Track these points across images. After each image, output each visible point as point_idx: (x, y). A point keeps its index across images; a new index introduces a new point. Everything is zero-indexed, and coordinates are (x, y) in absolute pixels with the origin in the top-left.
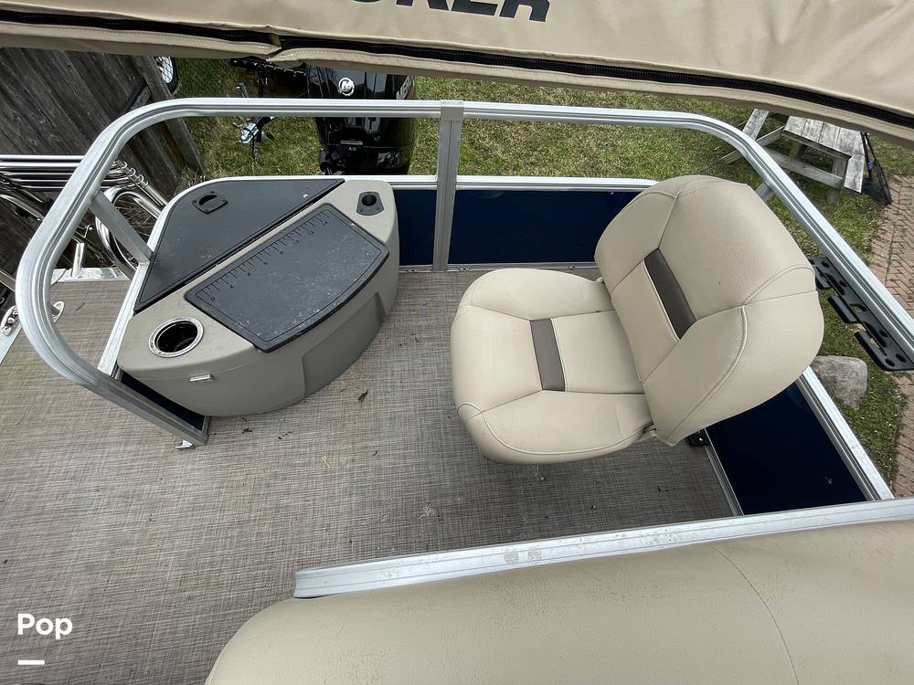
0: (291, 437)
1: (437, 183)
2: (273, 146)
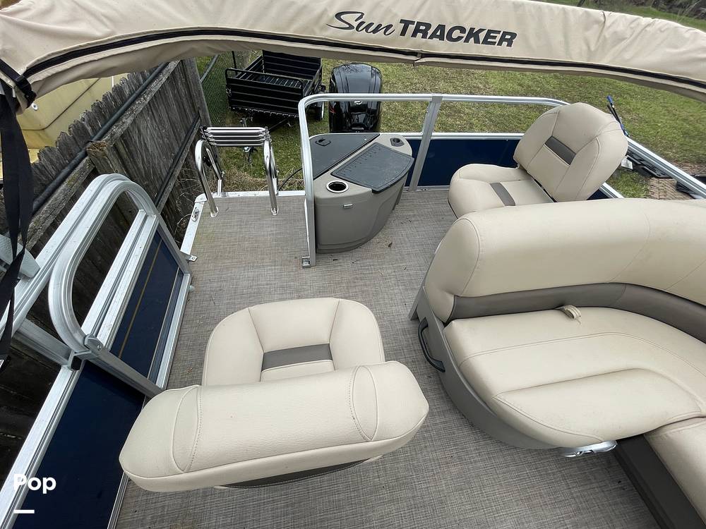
0: (358, 262)
1: (422, 136)
2: (258, 155)
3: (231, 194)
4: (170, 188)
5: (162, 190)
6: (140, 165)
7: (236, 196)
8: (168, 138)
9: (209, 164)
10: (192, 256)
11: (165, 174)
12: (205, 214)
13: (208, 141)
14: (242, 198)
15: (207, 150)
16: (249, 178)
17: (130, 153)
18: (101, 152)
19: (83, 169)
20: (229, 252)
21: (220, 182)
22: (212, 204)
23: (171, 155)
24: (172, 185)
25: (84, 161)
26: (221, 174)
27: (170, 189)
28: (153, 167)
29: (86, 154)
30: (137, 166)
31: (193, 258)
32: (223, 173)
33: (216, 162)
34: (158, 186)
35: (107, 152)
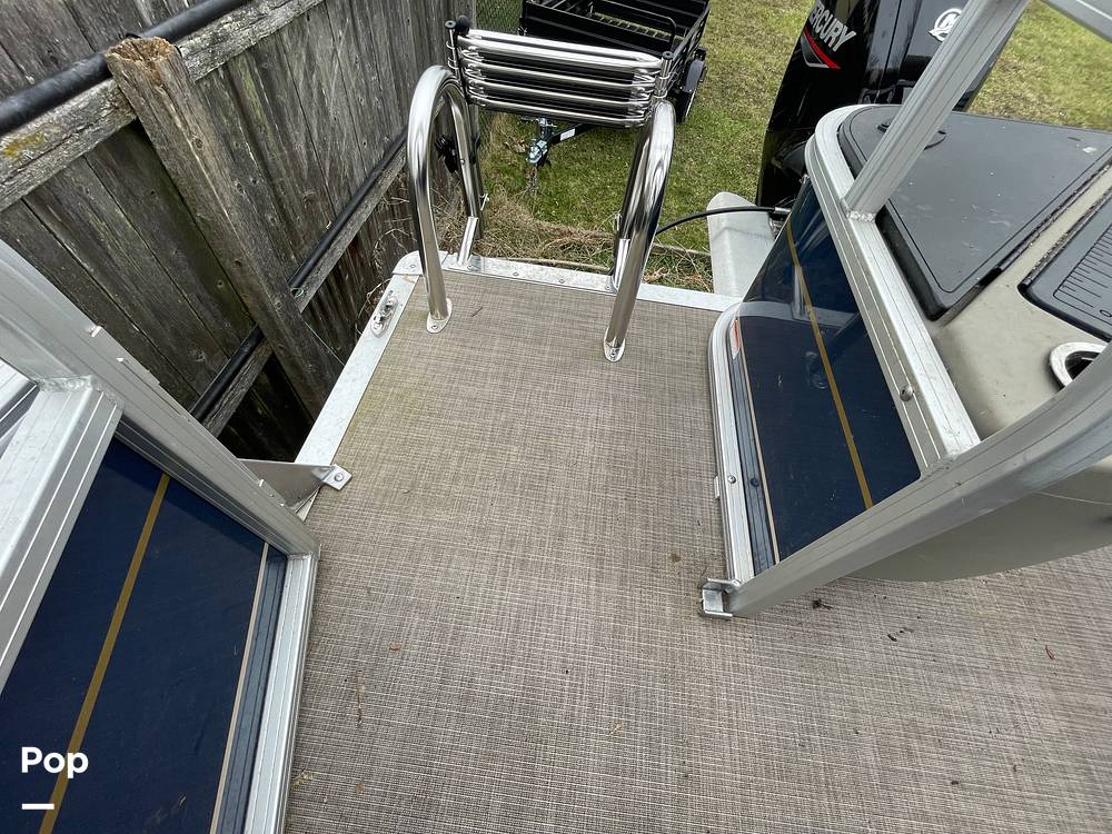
2: (551, 174)
3: (495, 267)
4: (364, 214)
5: (345, 217)
6: (300, 147)
7: (509, 273)
8: (381, 98)
9: (454, 165)
10: (338, 470)
11: (359, 179)
12: (413, 318)
13: (465, 83)
14: (526, 284)
15: (455, 109)
16: (525, 218)
17: (276, 112)
18: (148, 70)
19: (88, 118)
20: (455, 480)
21: (472, 222)
22: (436, 288)
23: (381, 140)
24: (370, 208)
25: (95, 90)
26: (479, 201)
27: (365, 217)
28: (332, 161)
29: (104, 73)
30: (290, 146)
31: (337, 478)
32: (487, 199)
33: (473, 160)
34: (337, 206)
35: (168, 75)
